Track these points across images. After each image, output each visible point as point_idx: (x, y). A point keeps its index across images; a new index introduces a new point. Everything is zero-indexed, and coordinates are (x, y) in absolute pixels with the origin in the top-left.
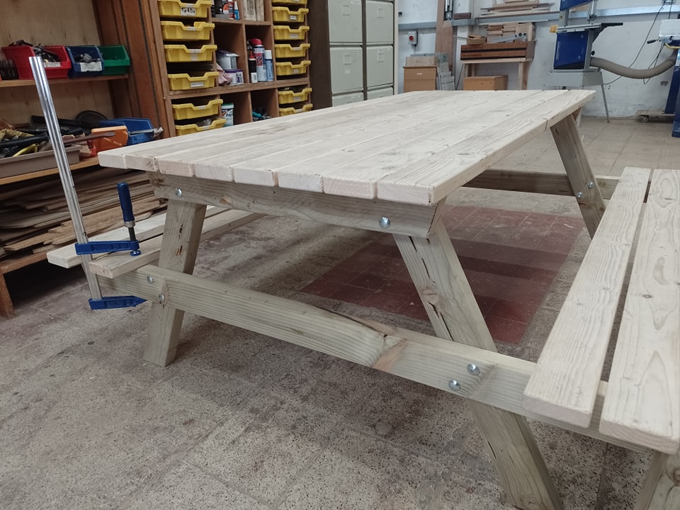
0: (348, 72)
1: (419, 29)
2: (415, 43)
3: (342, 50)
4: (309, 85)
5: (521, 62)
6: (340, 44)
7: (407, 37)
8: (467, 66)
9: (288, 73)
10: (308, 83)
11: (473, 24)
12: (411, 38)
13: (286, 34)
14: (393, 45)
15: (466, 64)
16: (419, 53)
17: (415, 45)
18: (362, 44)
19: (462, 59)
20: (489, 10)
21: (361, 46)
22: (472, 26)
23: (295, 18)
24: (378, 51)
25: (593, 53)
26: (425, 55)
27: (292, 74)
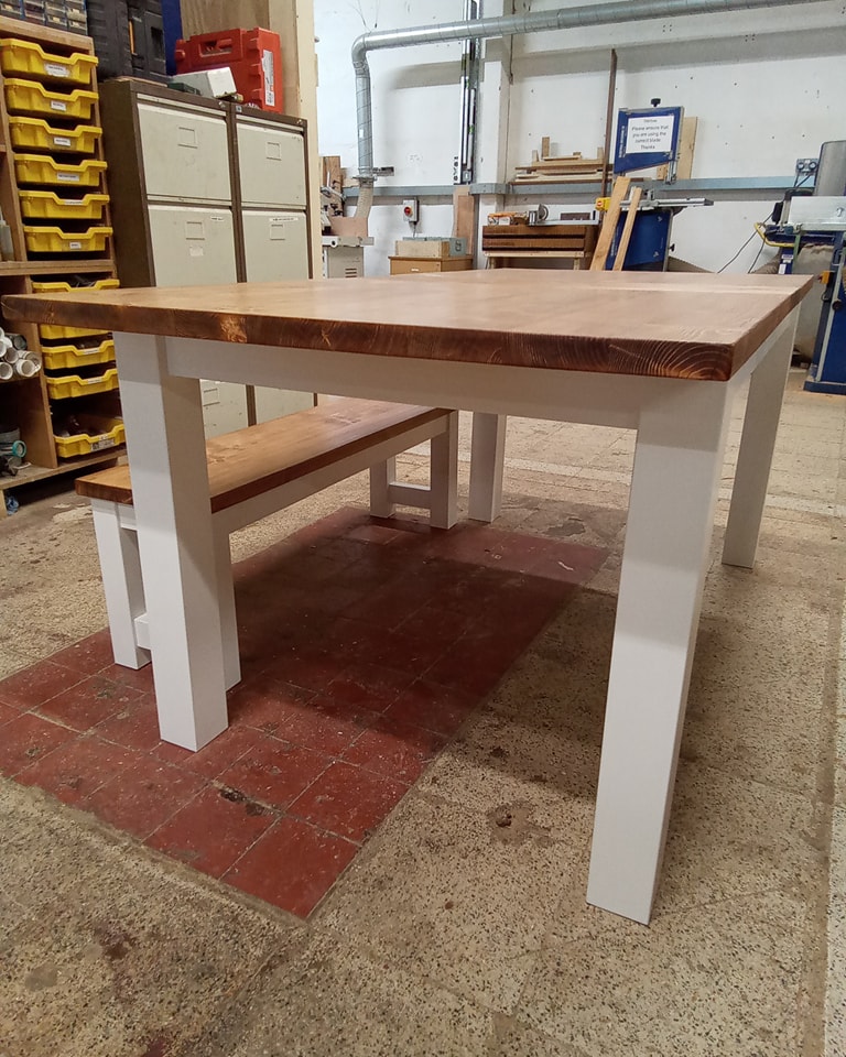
0: (196, 253)
1: (420, 198)
2: (413, 219)
3: (180, 212)
4: (114, 275)
5: (577, 258)
6: (177, 200)
7: (401, 208)
8: (493, 261)
9: (56, 247)
10: (113, 269)
11: (503, 192)
12: (407, 211)
13: (46, 172)
14: (307, 211)
15: (491, 258)
16: (421, 235)
17: (415, 223)
18: (230, 204)
19: (484, 249)
20: (530, 170)
21: (230, 208)
22: (504, 196)
23: (68, 143)
24: (271, 220)
25: (673, 248)
26: (426, 239)
27: (66, 249)
